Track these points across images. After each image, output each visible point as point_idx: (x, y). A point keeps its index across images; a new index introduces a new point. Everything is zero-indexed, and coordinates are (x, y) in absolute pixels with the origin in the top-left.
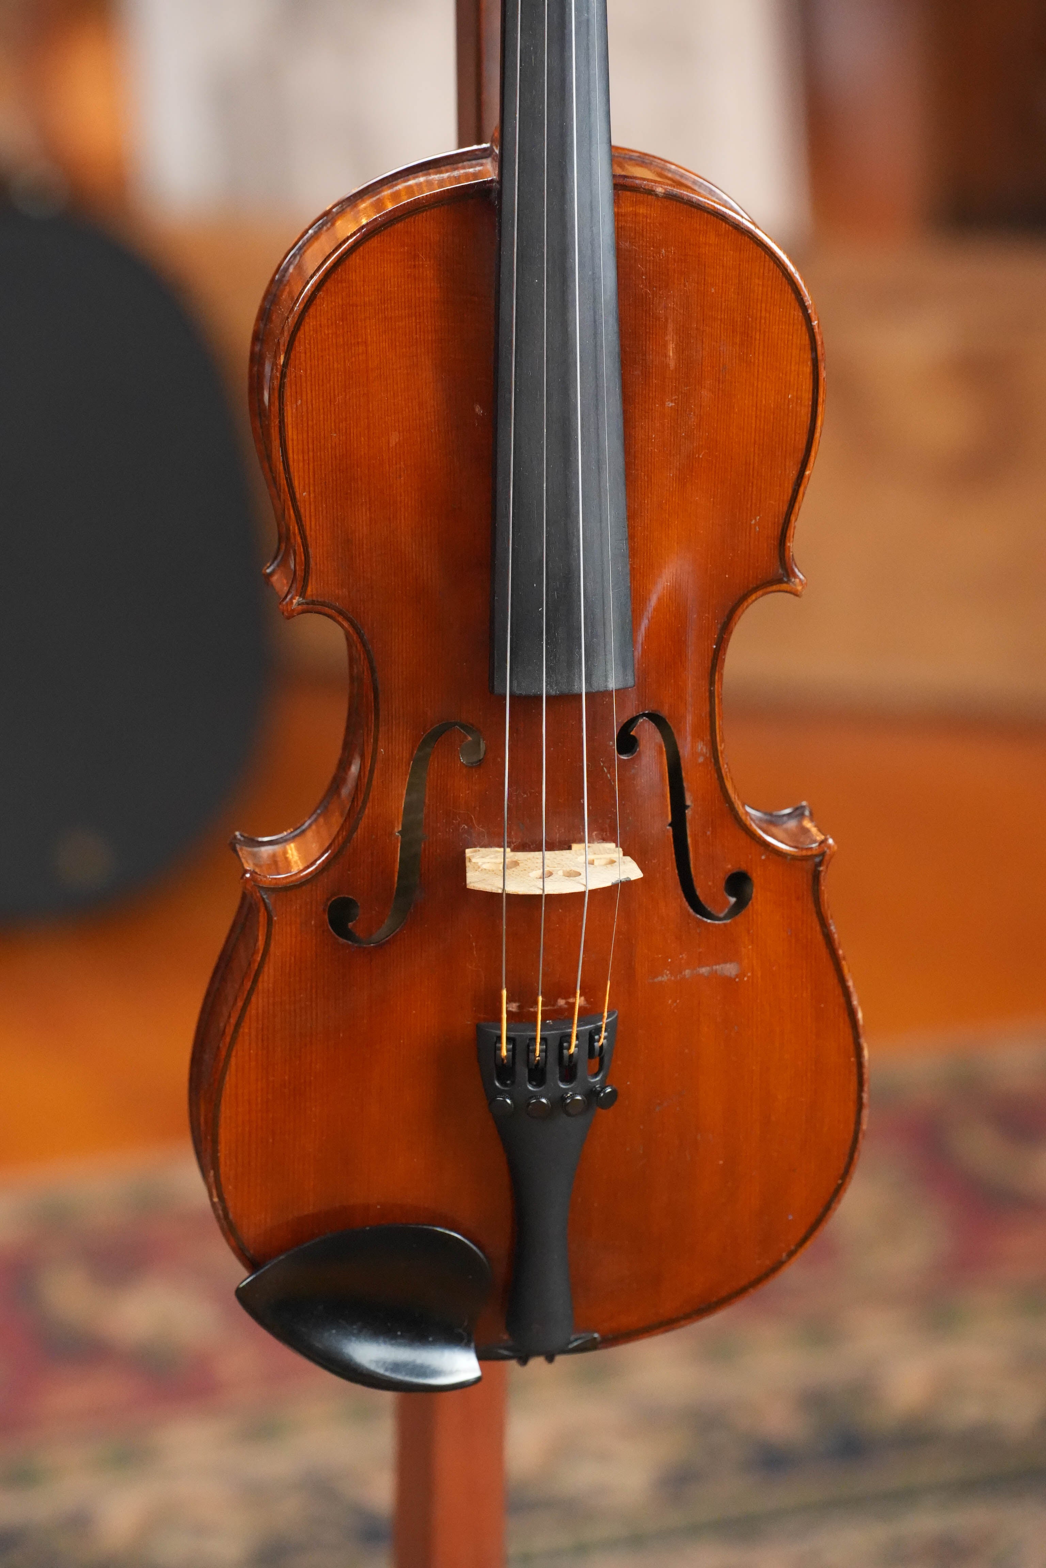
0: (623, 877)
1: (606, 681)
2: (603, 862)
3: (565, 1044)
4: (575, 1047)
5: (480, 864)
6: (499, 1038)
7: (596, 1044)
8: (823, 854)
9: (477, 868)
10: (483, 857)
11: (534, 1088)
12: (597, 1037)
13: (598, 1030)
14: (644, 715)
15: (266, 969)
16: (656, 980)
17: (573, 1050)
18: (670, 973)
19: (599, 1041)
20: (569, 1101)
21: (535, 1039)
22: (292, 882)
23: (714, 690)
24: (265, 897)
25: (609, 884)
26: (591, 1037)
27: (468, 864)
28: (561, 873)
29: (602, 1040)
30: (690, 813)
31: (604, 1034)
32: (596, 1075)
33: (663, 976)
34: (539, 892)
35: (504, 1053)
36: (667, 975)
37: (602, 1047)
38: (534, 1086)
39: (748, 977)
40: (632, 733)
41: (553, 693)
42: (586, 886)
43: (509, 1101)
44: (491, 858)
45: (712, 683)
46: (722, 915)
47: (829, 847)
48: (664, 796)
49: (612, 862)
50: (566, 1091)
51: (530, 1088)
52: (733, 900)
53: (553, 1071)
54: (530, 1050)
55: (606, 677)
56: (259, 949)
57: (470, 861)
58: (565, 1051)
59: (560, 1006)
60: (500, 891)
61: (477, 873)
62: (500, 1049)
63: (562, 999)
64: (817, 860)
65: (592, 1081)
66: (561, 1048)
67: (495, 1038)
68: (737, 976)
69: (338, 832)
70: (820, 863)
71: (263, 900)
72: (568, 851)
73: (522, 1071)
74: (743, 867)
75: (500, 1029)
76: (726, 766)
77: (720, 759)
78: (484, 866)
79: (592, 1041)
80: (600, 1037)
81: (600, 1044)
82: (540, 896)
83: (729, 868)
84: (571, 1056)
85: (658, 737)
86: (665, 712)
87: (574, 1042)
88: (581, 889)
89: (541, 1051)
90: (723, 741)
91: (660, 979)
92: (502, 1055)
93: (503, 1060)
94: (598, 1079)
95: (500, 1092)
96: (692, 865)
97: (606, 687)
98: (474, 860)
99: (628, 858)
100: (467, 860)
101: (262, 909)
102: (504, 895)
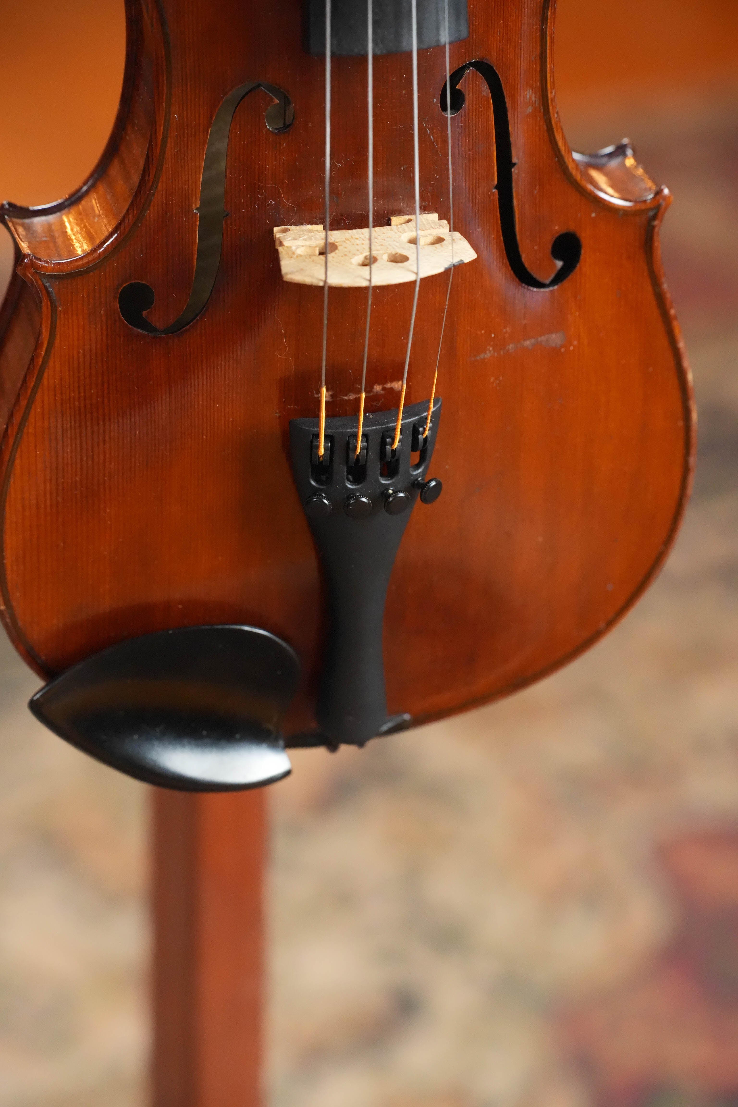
0: (456, 260)
1: (438, 34)
2: (430, 239)
3: (388, 440)
4: (399, 442)
5: (294, 248)
6: (317, 436)
7: (420, 436)
8: (658, 207)
9: (292, 254)
10: (295, 239)
11: (352, 485)
12: (421, 429)
13: (423, 421)
14: (471, 64)
15: (51, 364)
16: (478, 358)
17: (396, 444)
18: (493, 349)
19: (423, 433)
20: (391, 499)
21: (356, 436)
22: (78, 267)
23: (546, 28)
24: (47, 285)
25: (441, 270)
26: (415, 430)
27: (280, 249)
28: (385, 257)
29: (427, 433)
30: (516, 171)
31: (429, 425)
32: (417, 466)
33: (486, 354)
34: (364, 284)
35: (322, 451)
36: (490, 351)
37: (426, 439)
38: (353, 482)
39: (574, 346)
40: (457, 87)
41: (379, 52)
42: (417, 274)
43: (326, 501)
44: (306, 240)
45: (544, 21)
46: (548, 282)
47: (665, 198)
48: (490, 157)
49: (440, 240)
50: (387, 487)
51: (349, 486)
52: (559, 264)
53: (374, 467)
54: (349, 447)
55: (438, 29)
56: (42, 343)
57: (281, 244)
58: (388, 448)
59: (377, 392)
60: (321, 284)
61: (292, 261)
62: (318, 448)
63: (379, 384)
64: (651, 213)
65: (415, 473)
66: (383, 444)
67: (311, 436)
68: (562, 346)
69: (128, 210)
70: (655, 217)
71: (46, 288)
72: (388, 227)
73: (341, 469)
74: (571, 227)
75: (318, 425)
76: (556, 116)
77: (551, 108)
78: (300, 251)
79: (415, 432)
80: (425, 430)
81: (425, 436)
82: (367, 288)
83: (557, 229)
84: (394, 451)
85: (485, 90)
86: (493, 59)
87: (398, 437)
88: (411, 278)
89: (362, 449)
90: (553, 87)
91: (482, 356)
92: (319, 453)
93: (319, 458)
94: (420, 471)
95: (316, 492)
96: (517, 229)
97: (438, 41)
98: (286, 243)
99: (457, 235)
100: (277, 242)
101: (45, 301)
102: (326, 288)
